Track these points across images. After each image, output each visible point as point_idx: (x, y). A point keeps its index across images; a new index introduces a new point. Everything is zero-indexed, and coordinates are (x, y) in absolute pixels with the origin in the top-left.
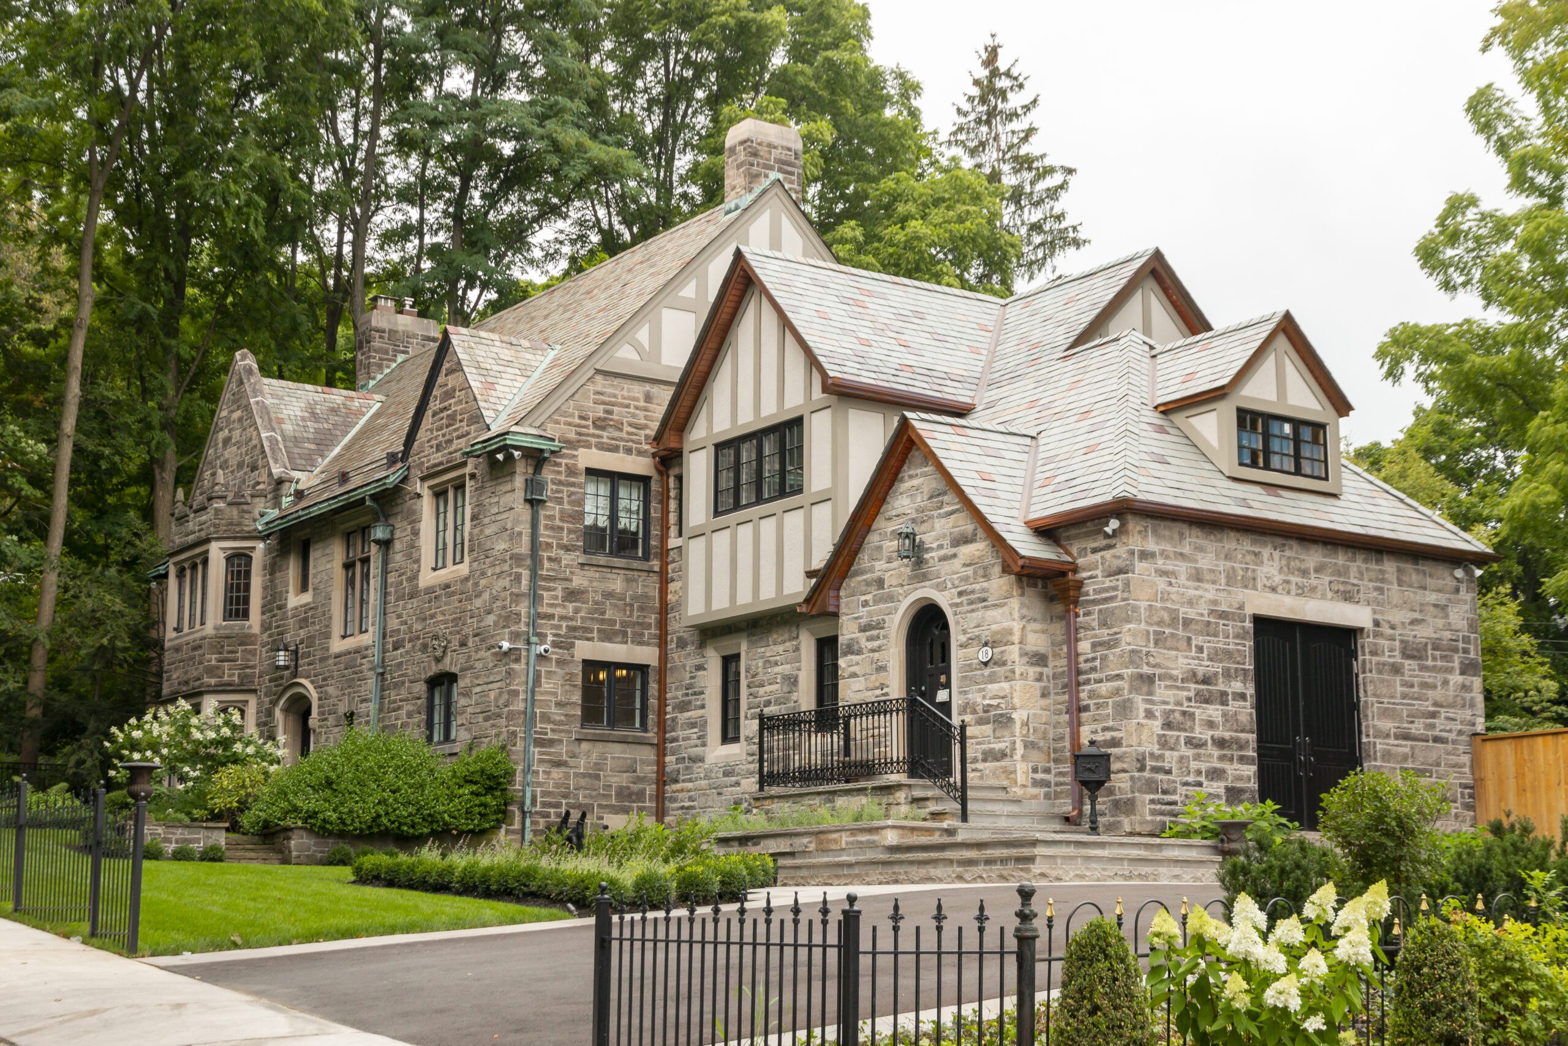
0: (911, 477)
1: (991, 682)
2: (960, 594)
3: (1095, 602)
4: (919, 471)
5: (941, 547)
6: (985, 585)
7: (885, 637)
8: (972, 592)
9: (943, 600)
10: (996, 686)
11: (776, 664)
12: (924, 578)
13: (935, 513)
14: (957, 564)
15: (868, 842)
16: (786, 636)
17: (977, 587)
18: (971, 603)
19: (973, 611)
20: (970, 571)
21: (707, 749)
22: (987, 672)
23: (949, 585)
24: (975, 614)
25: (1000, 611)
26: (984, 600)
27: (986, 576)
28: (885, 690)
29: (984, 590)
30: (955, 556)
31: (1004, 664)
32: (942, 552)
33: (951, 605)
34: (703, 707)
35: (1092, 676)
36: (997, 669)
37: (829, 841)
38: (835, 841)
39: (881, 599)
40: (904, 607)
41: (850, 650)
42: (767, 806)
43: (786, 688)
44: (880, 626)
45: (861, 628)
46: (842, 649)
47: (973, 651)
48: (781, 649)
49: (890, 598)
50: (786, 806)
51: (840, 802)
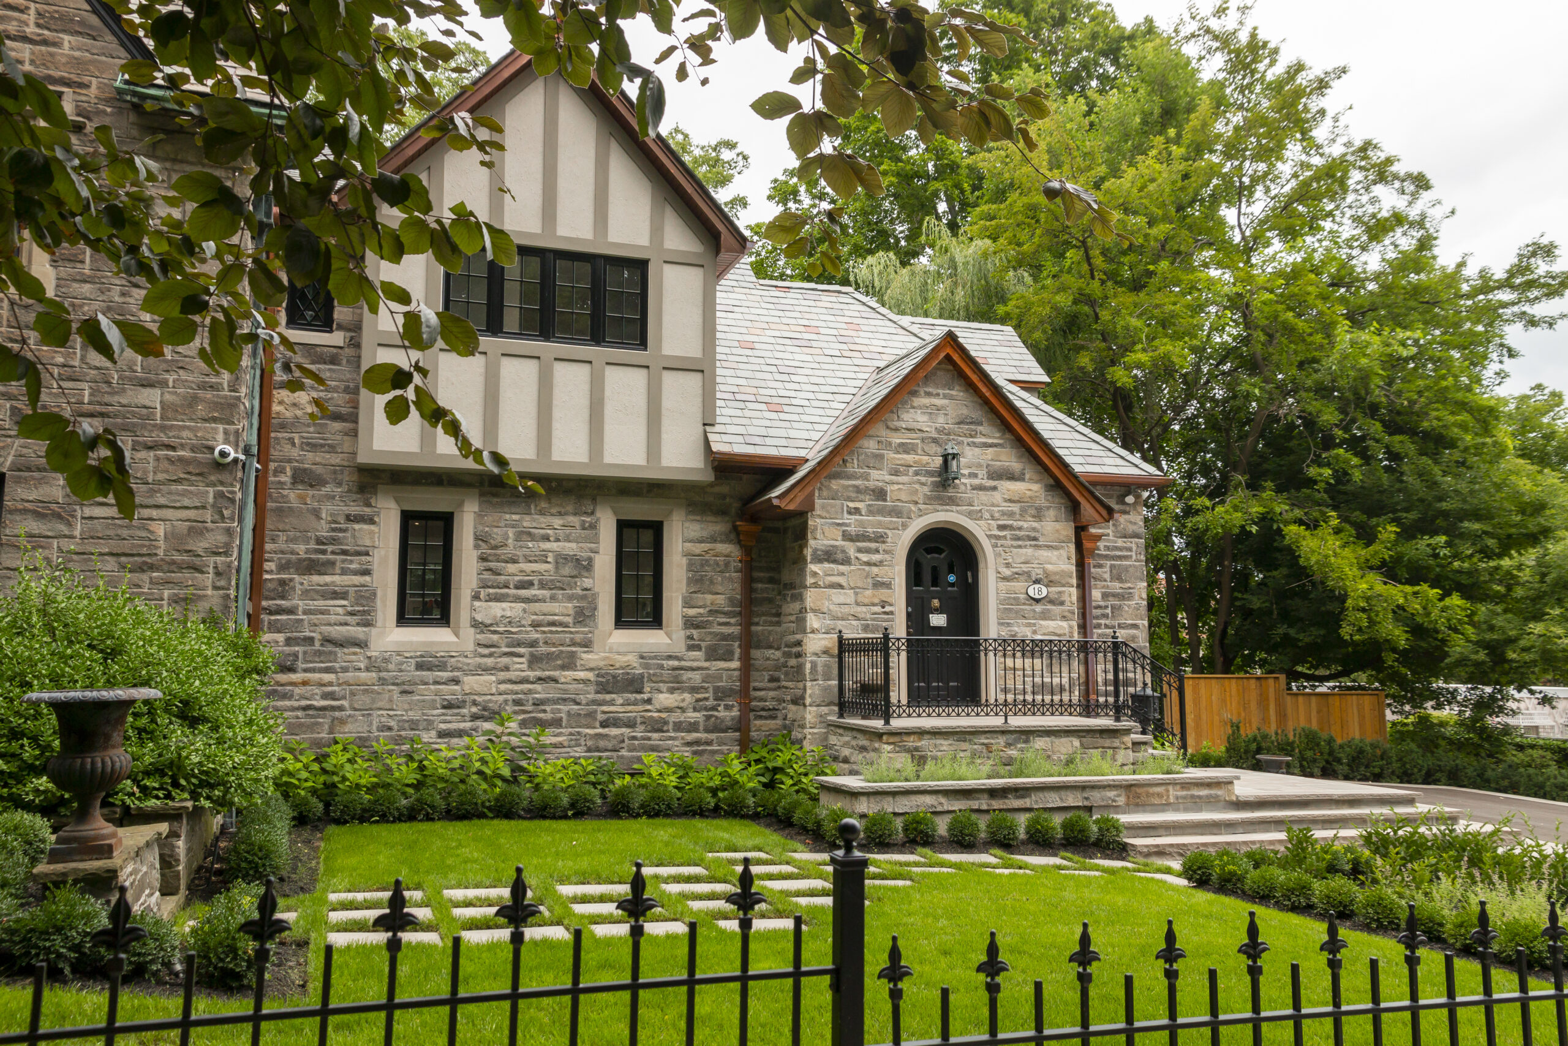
0: (929, 394)
1: (1045, 619)
2: (1002, 528)
3: (1106, 557)
4: (941, 391)
5: (975, 476)
6: (1035, 525)
7: (886, 552)
8: (1020, 529)
9: (979, 531)
10: (1051, 623)
11: (546, 538)
12: (953, 501)
13: (966, 440)
14: (997, 497)
15: (1207, 797)
16: (570, 508)
17: (1025, 525)
18: (1018, 539)
19: (1020, 547)
20: (1015, 508)
21: (374, 631)
22: (1038, 608)
23: (987, 515)
24: (1024, 551)
25: (1056, 553)
26: (1035, 539)
27: (1038, 516)
28: (888, 609)
29: (1034, 529)
30: (995, 488)
31: (1062, 603)
32: (976, 482)
33: (989, 537)
34: (366, 572)
35: (1103, 622)
36: (1049, 607)
37: (1148, 795)
38: (1159, 795)
39: (881, 511)
40: (917, 526)
41: (828, 556)
42: (911, 742)
43: (567, 570)
44: (880, 538)
45: (847, 537)
46: (808, 553)
47: (1019, 585)
48: (557, 522)
49: (896, 512)
50: (945, 744)
51: (1040, 743)
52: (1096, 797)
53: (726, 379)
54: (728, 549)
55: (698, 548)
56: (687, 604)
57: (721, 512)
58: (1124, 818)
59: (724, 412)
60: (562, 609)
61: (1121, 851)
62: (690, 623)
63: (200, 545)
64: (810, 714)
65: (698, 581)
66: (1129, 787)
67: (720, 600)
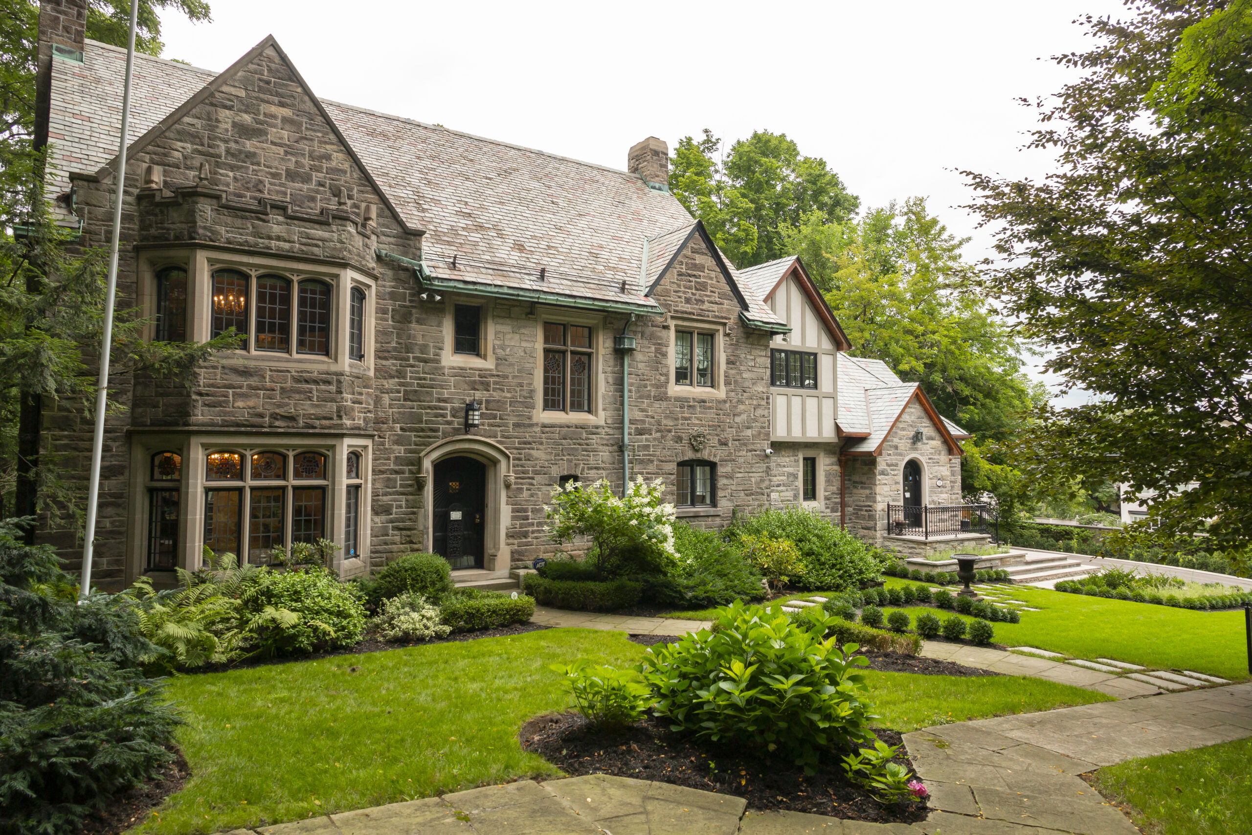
0: (909, 407)
1: (941, 494)
2: (929, 459)
4: (913, 406)
6: (939, 457)
7: (898, 470)
8: (934, 459)
9: (922, 460)
10: (943, 495)
11: (785, 466)
12: (916, 449)
14: (929, 447)
15: (1019, 561)
17: (936, 457)
18: (933, 463)
20: (934, 451)
22: (939, 489)
23: (925, 455)
24: (935, 467)
25: (944, 468)
26: (939, 463)
27: (940, 453)
28: (898, 492)
29: (939, 459)
30: (929, 444)
31: (946, 487)
33: (926, 462)
36: (944, 489)
37: (1006, 561)
39: (897, 454)
40: (907, 459)
41: (883, 473)
42: (934, 545)
43: (791, 479)
44: (896, 465)
45: (888, 465)
46: (877, 472)
47: (934, 481)
48: (787, 459)
49: (900, 454)
50: (942, 545)
51: (966, 543)
52: (994, 563)
53: (841, 400)
54: (837, 468)
55: (828, 468)
56: (826, 491)
57: (834, 453)
58: (1009, 569)
59: (841, 412)
60: (789, 494)
61: (1010, 582)
62: (827, 498)
63: (763, 486)
64: (878, 534)
65: (828, 481)
66: (1001, 559)
67: (835, 488)
